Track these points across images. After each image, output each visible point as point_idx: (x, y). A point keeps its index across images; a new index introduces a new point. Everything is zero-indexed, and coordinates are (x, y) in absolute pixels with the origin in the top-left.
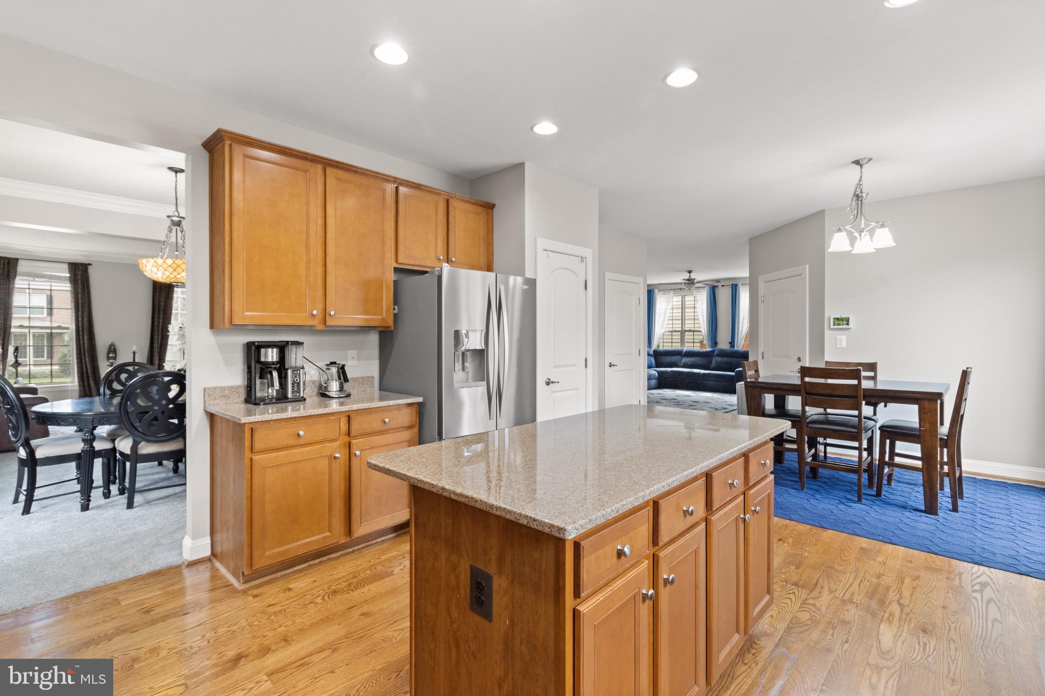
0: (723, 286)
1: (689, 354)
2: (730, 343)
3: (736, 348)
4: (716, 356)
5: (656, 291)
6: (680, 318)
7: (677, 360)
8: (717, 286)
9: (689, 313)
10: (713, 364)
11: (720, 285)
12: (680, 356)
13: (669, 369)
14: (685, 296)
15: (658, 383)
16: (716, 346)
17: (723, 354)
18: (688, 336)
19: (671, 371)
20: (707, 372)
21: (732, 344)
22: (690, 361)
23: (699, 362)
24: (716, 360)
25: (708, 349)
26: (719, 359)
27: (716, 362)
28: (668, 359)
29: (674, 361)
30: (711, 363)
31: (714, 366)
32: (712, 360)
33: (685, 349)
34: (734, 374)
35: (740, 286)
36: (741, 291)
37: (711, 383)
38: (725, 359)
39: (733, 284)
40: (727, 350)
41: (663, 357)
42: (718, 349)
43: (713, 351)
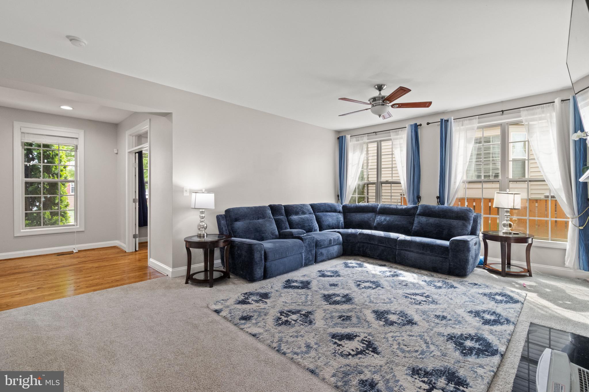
0: (428, 124)
1: (385, 211)
2: (438, 198)
3: (446, 205)
4: (419, 215)
5: (348, 137)
6: (376, 167)
7: (369, 219)
8: (421, 125)
9: (385, 161)
10: (415, 226)
11: (424, 124)
12: (374, 213)
13: (359, 231)
14: (381, 141)
15: (343, 249)
16: (419, 201)
17: (428, 212)
18: (385, 189)
19: (360, 234)
20: (408, 238)
21: (441, 199)
22: (385, 220)
23: (397, 222)
24: (419, 221)
25: (410, 206)
26: (423, 219)
27: (419, 222)
28: (358, 217)
29: (366, 219)
30: (412, 224)
31: (417, 228)
32: (414, 220)
33: (380, 205)
34: (447, 243)
35: (453, 120)
36: (454, 129)
37: (412, 255)
38: (432, 220)
39: (442, 120)
40: (434, 207)
41: (354, 214)
42: (422, 206)
43: (416, 208)
